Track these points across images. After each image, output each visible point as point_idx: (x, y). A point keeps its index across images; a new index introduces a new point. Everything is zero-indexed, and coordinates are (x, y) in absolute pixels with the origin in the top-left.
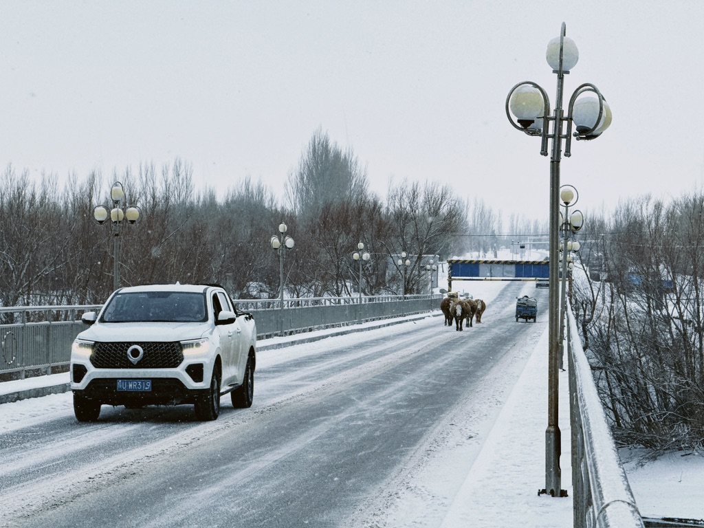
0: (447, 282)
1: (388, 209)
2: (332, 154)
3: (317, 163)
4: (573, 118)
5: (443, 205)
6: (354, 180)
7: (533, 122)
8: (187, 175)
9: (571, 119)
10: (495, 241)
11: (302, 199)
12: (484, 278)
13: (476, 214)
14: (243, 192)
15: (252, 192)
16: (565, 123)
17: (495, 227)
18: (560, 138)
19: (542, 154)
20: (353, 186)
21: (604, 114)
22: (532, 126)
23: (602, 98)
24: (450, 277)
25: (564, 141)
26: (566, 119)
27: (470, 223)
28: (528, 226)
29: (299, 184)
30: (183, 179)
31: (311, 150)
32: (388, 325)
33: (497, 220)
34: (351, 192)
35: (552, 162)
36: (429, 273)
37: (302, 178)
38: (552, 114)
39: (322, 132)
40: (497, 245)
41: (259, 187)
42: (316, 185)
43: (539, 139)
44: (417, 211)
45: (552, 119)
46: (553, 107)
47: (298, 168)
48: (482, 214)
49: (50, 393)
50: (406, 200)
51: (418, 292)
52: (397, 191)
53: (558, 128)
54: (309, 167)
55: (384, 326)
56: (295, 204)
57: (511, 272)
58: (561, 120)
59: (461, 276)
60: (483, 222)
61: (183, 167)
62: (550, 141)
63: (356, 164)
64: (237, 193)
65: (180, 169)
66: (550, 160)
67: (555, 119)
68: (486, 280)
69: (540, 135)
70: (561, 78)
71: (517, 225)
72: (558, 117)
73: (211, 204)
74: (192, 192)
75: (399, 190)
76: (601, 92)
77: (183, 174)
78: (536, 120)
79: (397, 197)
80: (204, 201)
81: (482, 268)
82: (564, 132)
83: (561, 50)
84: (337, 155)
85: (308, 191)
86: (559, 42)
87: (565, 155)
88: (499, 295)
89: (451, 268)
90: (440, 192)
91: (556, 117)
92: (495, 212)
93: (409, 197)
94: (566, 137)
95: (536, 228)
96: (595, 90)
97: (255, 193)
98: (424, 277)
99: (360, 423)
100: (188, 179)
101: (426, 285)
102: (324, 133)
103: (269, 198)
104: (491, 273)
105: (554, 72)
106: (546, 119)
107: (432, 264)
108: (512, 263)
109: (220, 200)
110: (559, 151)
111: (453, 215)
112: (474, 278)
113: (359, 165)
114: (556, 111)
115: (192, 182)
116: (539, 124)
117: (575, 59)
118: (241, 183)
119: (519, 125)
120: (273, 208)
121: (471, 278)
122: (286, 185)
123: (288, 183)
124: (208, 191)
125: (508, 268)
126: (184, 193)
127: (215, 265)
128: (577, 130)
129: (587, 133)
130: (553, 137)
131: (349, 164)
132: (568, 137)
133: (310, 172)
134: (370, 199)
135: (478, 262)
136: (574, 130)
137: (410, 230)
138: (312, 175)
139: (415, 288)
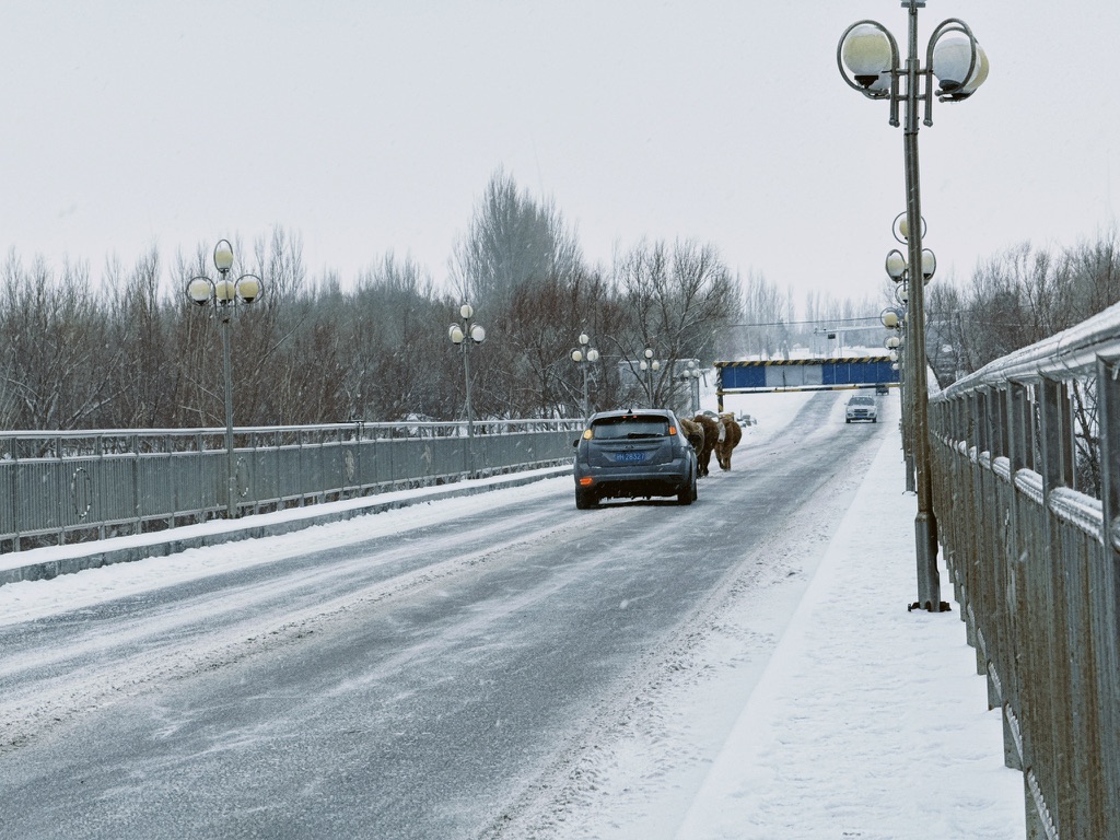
0: (716, 398)
1: (615, 289)
2: (521, 209)
3: (498, 223)
4: (935, 70)
5: (704, 276)
6: (559, 248)
7: (876, 77)
8: (293, 253)
9: (931, 71)
10: (786, 335)
11: (477, 281)
12: (773, 388)
13: (753, 295)
14: (384, 277)
15: (398, 275)
16: (922, 79)
17: (784, 316)
18: (916, 99)
19: (891, 123)
20: (556, 259)
21: (978, 61)
22: (876, 82)
23: (973, 41)
24: (720, 390)
25: (922, 104)
26: (925, 72)
27: (744, 309)
28: (835, 310)
29: (471, 259)
30: (288, 260)
31: (488, 203)
33: (786, 302)
34: (554, 267)
35: (907, 135)
36: (688, 383)
37: (476, 249)
38: (903, 66)
39: (505, 172)
40: (789, 343)
41: (408, 267)
42: (498, 258)
43: (886, 104)
44: (664, 287)
45: (903, 73)
46: (904, 55)
47: (468, 233)
48: (761, 294)
50: (647, 271)
52: (632, 257)
53: (913, 86)
54: (485, 231)
56: (466, 291)
57: (816, 378)
58: (917, 74)
59: (738, 387)
60: (764, 306)
61: (286, 241)
62: (902, 104)
63: (560, 222)
64: (373, 277)
65: (282, 243)
66: (903, 132)
67: (907, 73)
68: (776, 391)
69: (888, 98)
70: (913, 14)
71: (817, 308)
72: (912, 71)
73: (334, 296)
74: (303, 280)
75: (635, 256)
76: (975, 35)
77: (287, 252)
78: (880, 75)
79: (631, 266)
80: (323, 292)
81: (770, 374)
82: (922, 91)
84: (530, 210)
85: (486, 269)
87: (925, 124)
88: (798, 416)
89: (722, 374)
90: (698, 255)
91: (909, 70)
92: (783, 291)
93: (650, 266)
94: (924, 97)
95: (848, 313)
96: (966, 31)
97: (402, 278)
98: (680, 390)
99: (622, 568)
100: (295, 259)
101: (685, 402)
102: (507, 175)
103: (424, 284)
104: (784, 380)
105: (904, 5)
106: (896, 73)
107: (693, 369)
108: (816, 363)
109: (348, 288)
110: (916, 119)
111: (722, 288)
112: (758, 389)
113: (564, 224)
114: (908, 61)
115: (303, 262)
116: (885, 82)
118: (379, 262)
119: (855, 82)
120: (432, 299)
121: (753, 389)
122: (450, 262)
123: (454, 259)
124: (328, 275)
125: (809, 370)
126: (290, 283)
127: (350, 390)
128: (941, 86)
129: (956, 91)
130: (906, 98)
131: (549, 222)
132: (927, 97)
133: (489, 239)
134: (590, 272)
135: (763, 364)
136: (936, 86)
137: (654, 319)
138: (492, 242)
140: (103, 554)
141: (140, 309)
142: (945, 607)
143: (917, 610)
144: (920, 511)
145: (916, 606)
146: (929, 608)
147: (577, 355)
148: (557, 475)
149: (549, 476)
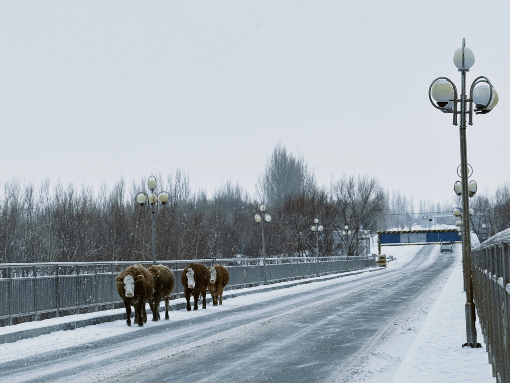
0: (378, 248)
1: (331, 198)
2: (289, 162)
3: (278, 168)
4: (474, 100)
5: (372, 192)
6: (306, 179)
7: (447, 103)
8: (185, 181)
9: (472, 100)
10: (409, 219)
11: (269, 194)
12: (404, 244)
13: (395, 201)
14: (226, 192)
15: (232, 191)
16: (468, 104)
17: (409, 210)
18: (465, 113)
19: (454, 124)
20: (305, 184)
21: (494, 96)
22: (447, 105)
23: (491, 87)
24: (379, 244)
25: (468, 115)
26: (469, 101)
27: (391, 207)
28: (433, 208)
29: (266, 184)
30: (183, 184)
31: (274, 159)
32: (338, 277)
33: (410, 204)
34: (303, 188)
35: (461, 129)
36: (364, 241)
37: (268, 180)
38: (459, 98)
39: (281, 145)
40: (411, 223)
41: (237, 187)
42: (278, 184)
43: (452, 115)
44: (353, 197)
45: (459, 101)
46: (459, 93)
47: (265, 173)
48: (399, 200)
49: (117, 320)
50: (346, 190)
51: (357, 254)
52: (339, 184)
53: (463, 107)
54: (272, 171)
55: (335, 277)
56: (264, 199)
57: (423, 239)
58: (466, 101)
59: (387, 243)
60: (400, 206)
61: (182, 176)
62: (459, 115)
63: (306, 167)
64: (221, 192)
65: (180, 177)
66: (459, 128)
67: (461, 101)
68: (405, 245)
69: (452, 112)
70: (464, 74)
71: (424, 207)
72: (463, 100)
73: (203, 201)
74: (190, 194)
75: (340, 183)
76: (492, 83)
77: (182, 181)
78: (449, 102)
79: (338, 188)
80: (199, 199)
81: (402, 237)
82: (468, 109)
83: (463, 55)
84: (293, 162)
85: (272, 189)
86: (462, 51)
87: (469, 124)
88: (415, 256)
89: (380, 237)
90: (369, 182)
91: (462, 100)
92: (408, 199)
93: (347, 188)
95: (439, 209)
96: (488, 82)
97: (234, 192)
98: (361, 244)
100: (186, 184)
101: (363, 250)
102: (282, 146)
103: (244, 195)
104: (409, 240)
105: (459, 70)
106: (456, 101)
107: (367, 234)
108: (424, 232)
109: (210, 197)
110: (465, 122)
111: (380, 197)
112: (396, 244)
113: (308, 168)
114: (461, 96)
115: (190, 186)
116: (451, 105)
117: (472, 61)
118: (224, 185)
119: (437, 105)
120: (248, 202)
121: (394, 244)
122: (256, 186)
123: (258, 184)
124: (201, 192)
125: (421, 235)
126: (184, 195)
127: (210, 244)
128: (476, 107)
129: (483, 109)
130: (460, 112)
131: (301, 167)
132: (470, 113)
133: (274, 175)
134: (319, 191)
135: (399, 232)
136: (474, 107)
137: (349, 212)
138: (276, 177)
139: (355, 252)
140: (97, 318)
141: (115, 208)
142: (479, 346)
143: (466, 347)
144: (468, 301)
145: (466, 345)
146: (472, 346)
147: (313, 228)
148: (304, 283)
149: (301, 283)
